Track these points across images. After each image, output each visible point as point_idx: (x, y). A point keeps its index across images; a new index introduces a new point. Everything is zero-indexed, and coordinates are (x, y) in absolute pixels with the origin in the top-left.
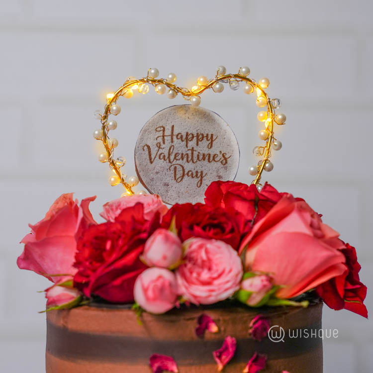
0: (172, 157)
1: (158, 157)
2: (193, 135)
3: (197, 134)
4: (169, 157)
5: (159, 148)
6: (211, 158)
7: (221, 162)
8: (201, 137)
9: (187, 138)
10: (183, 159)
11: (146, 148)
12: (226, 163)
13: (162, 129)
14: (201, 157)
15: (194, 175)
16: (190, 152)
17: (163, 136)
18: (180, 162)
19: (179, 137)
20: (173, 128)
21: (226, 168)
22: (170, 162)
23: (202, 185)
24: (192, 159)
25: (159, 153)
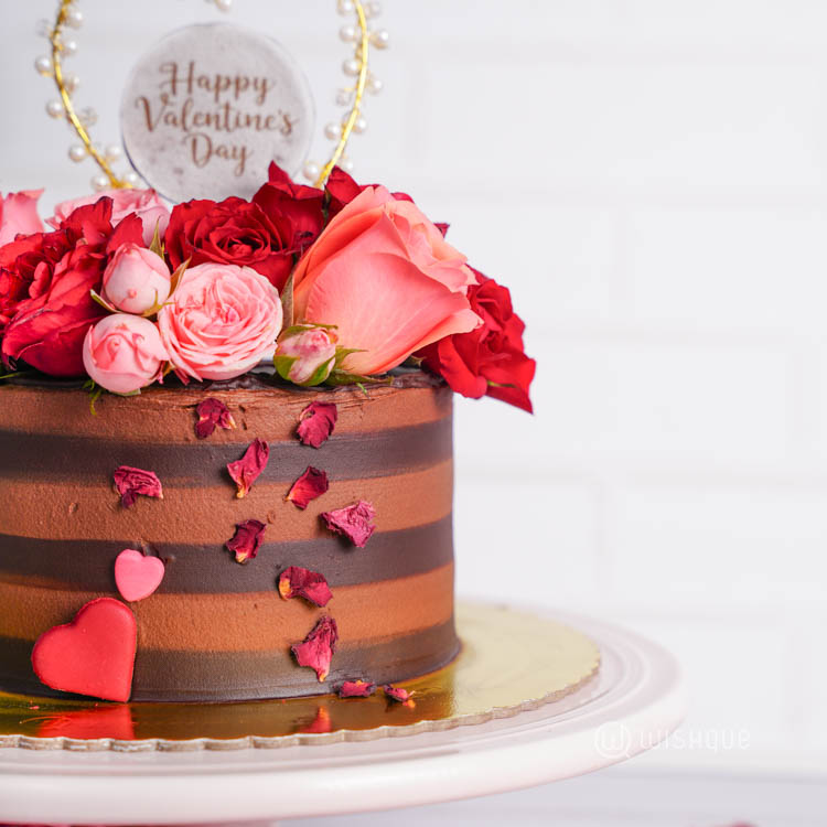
0: (189, 121)
1: (162, 120)
2: (228, 79)
3: (237, 78)
4: (183, 121)
5: (166, 103)
6: (262, 123)
7: (282, 131)
8: (243, 83)
9: (217, 87)
10: (209, 124)
11: (141, 103)
12: (290, 131)
13: (172, 67)
14: (243, 121)
15: (230, 152)
16: (222, 112)
17: (174, 81)
18: (204, 129)
19: (203, 82)
20: (192, 66)
21: (289, 142)
22: (185, 129)
23: (245, 173)
24: (226, 125)
25: (165, 113)
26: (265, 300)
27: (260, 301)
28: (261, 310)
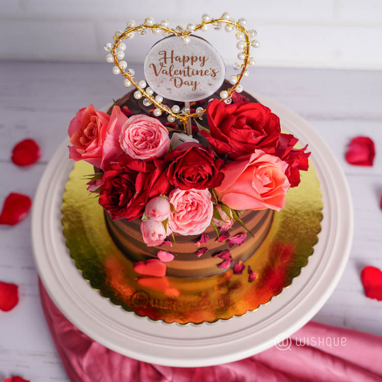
0: (172, 73)
2: (188, 57)
3: (192, 57)
4: (170, 73)
5: (162, 66)
7: (211, 76)
8: (195, 58)
9: (184, 60)
10: (181, 74)
11: (152, 66)
12: (215, 76)
13: (164, 52)
14: (195, 73)
15: (190, 83)
16: (186, 70)
17: (165, 58)
18: (179, 76)
19: (177, 59)
20: (172, 52)
21: (215, 79)
22: (171, 76)
23: (196, 90)
24: (188, 74)
25: (162, 70)
26: (206, 201)
27: (204, 202)
28: (205, 206)
